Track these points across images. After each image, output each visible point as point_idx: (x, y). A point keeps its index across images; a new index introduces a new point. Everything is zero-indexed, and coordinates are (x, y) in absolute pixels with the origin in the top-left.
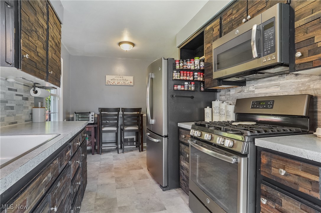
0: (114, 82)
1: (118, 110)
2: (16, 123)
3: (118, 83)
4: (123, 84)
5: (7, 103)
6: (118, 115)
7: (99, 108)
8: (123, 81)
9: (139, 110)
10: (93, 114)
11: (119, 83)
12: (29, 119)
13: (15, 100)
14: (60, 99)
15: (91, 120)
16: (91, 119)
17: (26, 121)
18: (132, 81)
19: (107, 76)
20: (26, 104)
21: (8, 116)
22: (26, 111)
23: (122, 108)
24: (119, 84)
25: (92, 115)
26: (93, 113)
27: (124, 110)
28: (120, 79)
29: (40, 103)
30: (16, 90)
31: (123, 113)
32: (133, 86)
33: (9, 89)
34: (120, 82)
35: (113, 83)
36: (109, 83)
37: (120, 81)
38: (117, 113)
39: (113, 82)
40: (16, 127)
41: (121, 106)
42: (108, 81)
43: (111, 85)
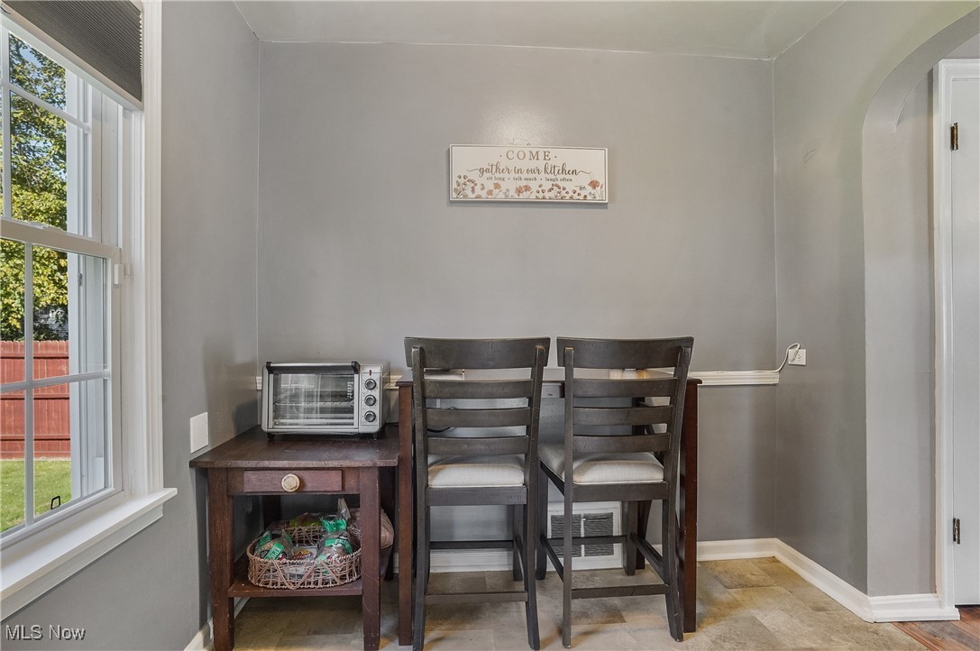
0: (497, 186)
1: (530, 352)
3: (519, 191)
4: (547, 195)
6: (531, 390)
7: (410, 342)
8: (552, 176)
9: (675, 352)
10: (376, 377)
11: (527, 188)
14: (128, 272)
15: (363, 414)
16: (360, 408)
18: (601, 178)
19: (457, 152)
23: (562, 343)
24: (524, 196)
25: (370, 385)
26: (376, 372)
27: (572, 351)
28: (533, 164)
31: (569, 373)
32: (603, 206)
34: (534, 186)
35: (490, 192)
36: (468, 192)
37: (531, 176)
38: (524, 374)
39: (490, 185)
41: (553, 328)
42: (462, 181)
43: (479, 203)
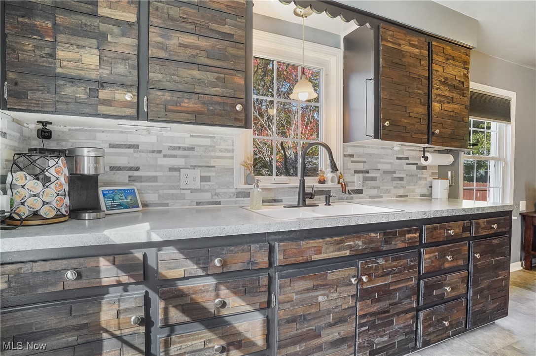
2: (407, 196)
5: (395, 173)
12: (427, 193)
13: (405, 170)
17: (422, 196)
20: (422, 174)
21: (395, 188)
22: (423, 183)
29: (450, 172)
30: (407, 159)
33: (398, 158)
40: (406, 201)
